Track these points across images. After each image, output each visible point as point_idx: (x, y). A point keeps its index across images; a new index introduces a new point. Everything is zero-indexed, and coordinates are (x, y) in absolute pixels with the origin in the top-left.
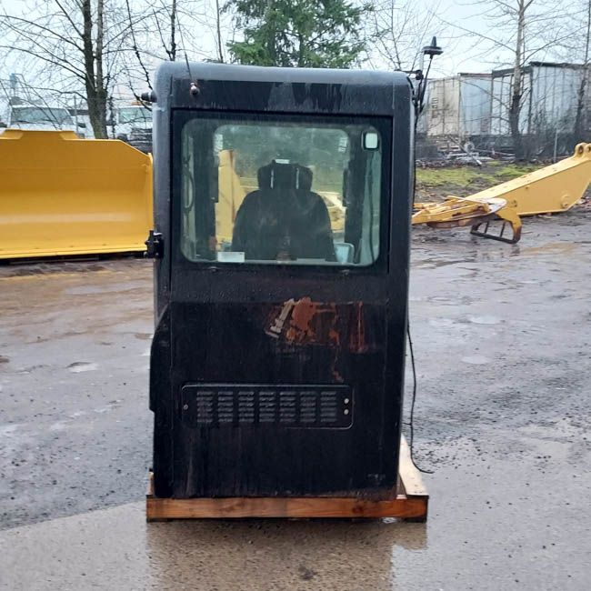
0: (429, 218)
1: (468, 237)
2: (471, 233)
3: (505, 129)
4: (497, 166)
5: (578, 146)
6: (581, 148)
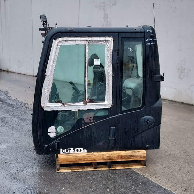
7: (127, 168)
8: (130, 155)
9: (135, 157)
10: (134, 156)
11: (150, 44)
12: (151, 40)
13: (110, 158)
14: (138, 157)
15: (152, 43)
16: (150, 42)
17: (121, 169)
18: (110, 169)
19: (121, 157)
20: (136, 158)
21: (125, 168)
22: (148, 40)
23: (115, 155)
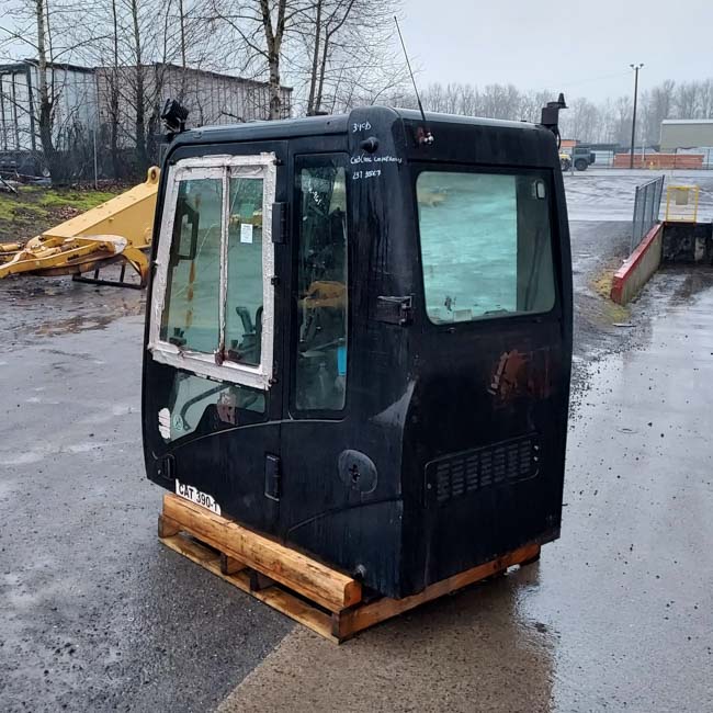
0: (38, 263)
1: (72, 285)
2: (74, 280)
3: (29, 146)
4: (33, 192)
5: (150, 170)
6: (154, 172)
7: (291, 615)
8: (302, 574)
9: (315, 589)
10: (312, 583)
11: (364, 175)
12: (367, 160)
13: (257, 559)
14: (322, 594)
15: (369, 174)
16: (364, 167)
17: (275, 609)
18: (254, 593)
19: (282, 570)
20: (317, 594)
21: (287, 612)
22: (356, 161)
23: (268, 555)
